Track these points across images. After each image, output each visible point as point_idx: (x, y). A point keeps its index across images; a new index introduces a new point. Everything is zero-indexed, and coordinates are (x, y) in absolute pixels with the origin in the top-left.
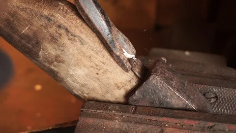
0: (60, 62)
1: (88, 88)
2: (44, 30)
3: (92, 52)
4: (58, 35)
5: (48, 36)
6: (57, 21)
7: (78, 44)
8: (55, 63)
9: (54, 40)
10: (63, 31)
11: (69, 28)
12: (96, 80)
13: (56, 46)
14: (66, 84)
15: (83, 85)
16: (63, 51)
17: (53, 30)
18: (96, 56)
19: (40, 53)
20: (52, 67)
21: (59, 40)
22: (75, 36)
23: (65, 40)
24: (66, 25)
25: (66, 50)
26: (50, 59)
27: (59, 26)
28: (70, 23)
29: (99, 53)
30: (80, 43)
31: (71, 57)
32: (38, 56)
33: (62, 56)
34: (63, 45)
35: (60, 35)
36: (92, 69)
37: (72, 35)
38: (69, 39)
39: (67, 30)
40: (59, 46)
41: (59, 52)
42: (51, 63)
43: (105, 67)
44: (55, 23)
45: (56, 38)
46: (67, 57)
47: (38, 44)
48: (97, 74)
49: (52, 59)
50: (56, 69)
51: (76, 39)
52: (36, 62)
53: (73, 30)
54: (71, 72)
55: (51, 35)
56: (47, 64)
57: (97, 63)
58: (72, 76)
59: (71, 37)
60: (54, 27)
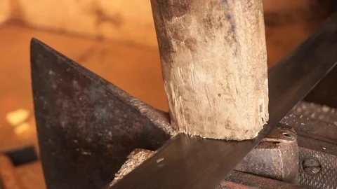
0: (190, 47)
1: (193, 97)
2: (207, 4)
3: (237, 72)
4: (219, 23)
5: (206, 14)
6: (232, 10)
7: (231, 51)
8: (183, 43)
9: (208, 22)
10: (227, 24)
11: (237, 26)
12: (211, 99)
13: (203, 31)
14: (170, 69)
15: (189, 89)
16: (206, 42)
17: (217, 14)
18: (238, 78)
19: (175, 20)
20: (173, 43)
21: (214, 28)
22: (236, 41)
23: (220, 35)
24: (237, 21)
25: (210, 44)
26: (180, 34)
27: (229, 17)
28: (243, 23)
30: (233, 52)
31: (209, 55)
32: (170, 18)
33: (199, 44)
34: (212, 37)
35: (221, 25)
36: (218, 86)
37: (233, 37)
38: (226, 38)
39: (233, 28)
40: (206, 33)
41: (199, 38)
42: (177, 38)
43: (235, 97)
44: (228, 9)
45: (213, 24)
46: (203, 51)
47: (184, 9)
48: (219, 95)
49: (183, 37)
50: (175, 47)
51: (234, 44)
53: (239, 32)
54: (191, 67)
55: (209, 16)
56: (170, 34)
57: (230, 86)
58: (187, 70)
59: (230, 38)
60: (222, 12)
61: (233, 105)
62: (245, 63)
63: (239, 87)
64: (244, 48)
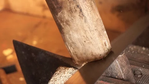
0: (67, 24)
1: (75, 46)
2: (68, 3)
3: (88, 29)
4: (75, 10)
5: (69, 7)
6: (78, 3)
7: (83, 21)
8: (65, 23)
9: (71, 11)
10: (78, 10)
11: (83, 9)
12: (82, 44)
13: (70, 15)
14: (64, 37)
15: (73, 43)
16: (73, 20)
17: (73, 6)
18: (90, 32)
19: (59, 14)
20: (62, 24)
21: (74, 13)
22: (84, 16)
23: (77, 15)
24: (82, 7)
25: (74, 20)
26: (63, 20)
27: (78, 6)
28: (84, 7)
29: (92, 32)
30: (84, 21)
31: (75, 25)
32: (57, 14)
33: (70, 22)
34: (74, 17)
35: (76, 11)
36: (83, 38)
37: (82, 14)
38: (79, 16)
39: (81, 10)
40: (72, 16)
41: (70, 19)
42: (62, 22)
43: (91, 41)
44: (76, 3)
45: (73, 11)
46: (73, 24)
47: (61, 8)
48: (85, 42)
49: (64, 21)
50: (63, 26)
51: (83, 17)
52: (54, 16)
53: (84, 12)
54: (71, 33)
55: (70, 8)
56: (59, 21)
57: (88, 36)
58: (70, 35)
59: (81, 15)
60: (75, 5)
61: (91, 44)
62: (90, 25)
63: (91, 36)
64: (88, 18)
